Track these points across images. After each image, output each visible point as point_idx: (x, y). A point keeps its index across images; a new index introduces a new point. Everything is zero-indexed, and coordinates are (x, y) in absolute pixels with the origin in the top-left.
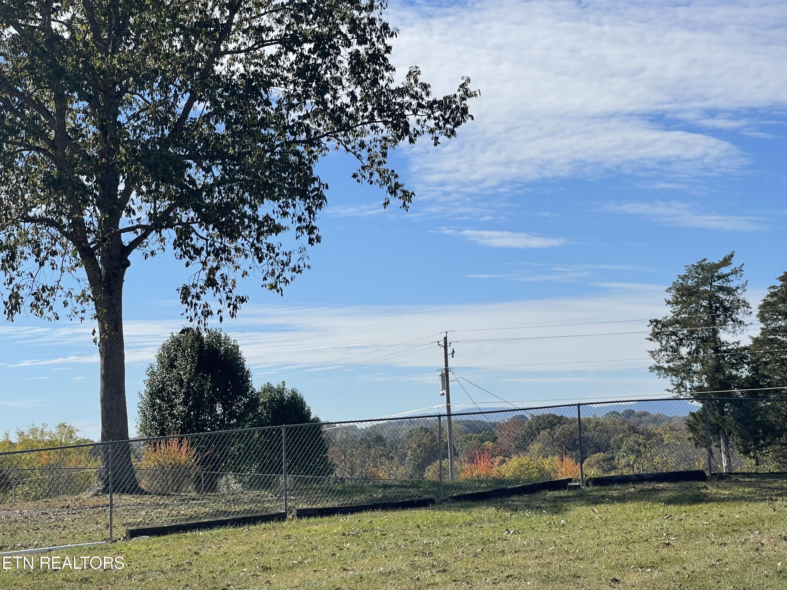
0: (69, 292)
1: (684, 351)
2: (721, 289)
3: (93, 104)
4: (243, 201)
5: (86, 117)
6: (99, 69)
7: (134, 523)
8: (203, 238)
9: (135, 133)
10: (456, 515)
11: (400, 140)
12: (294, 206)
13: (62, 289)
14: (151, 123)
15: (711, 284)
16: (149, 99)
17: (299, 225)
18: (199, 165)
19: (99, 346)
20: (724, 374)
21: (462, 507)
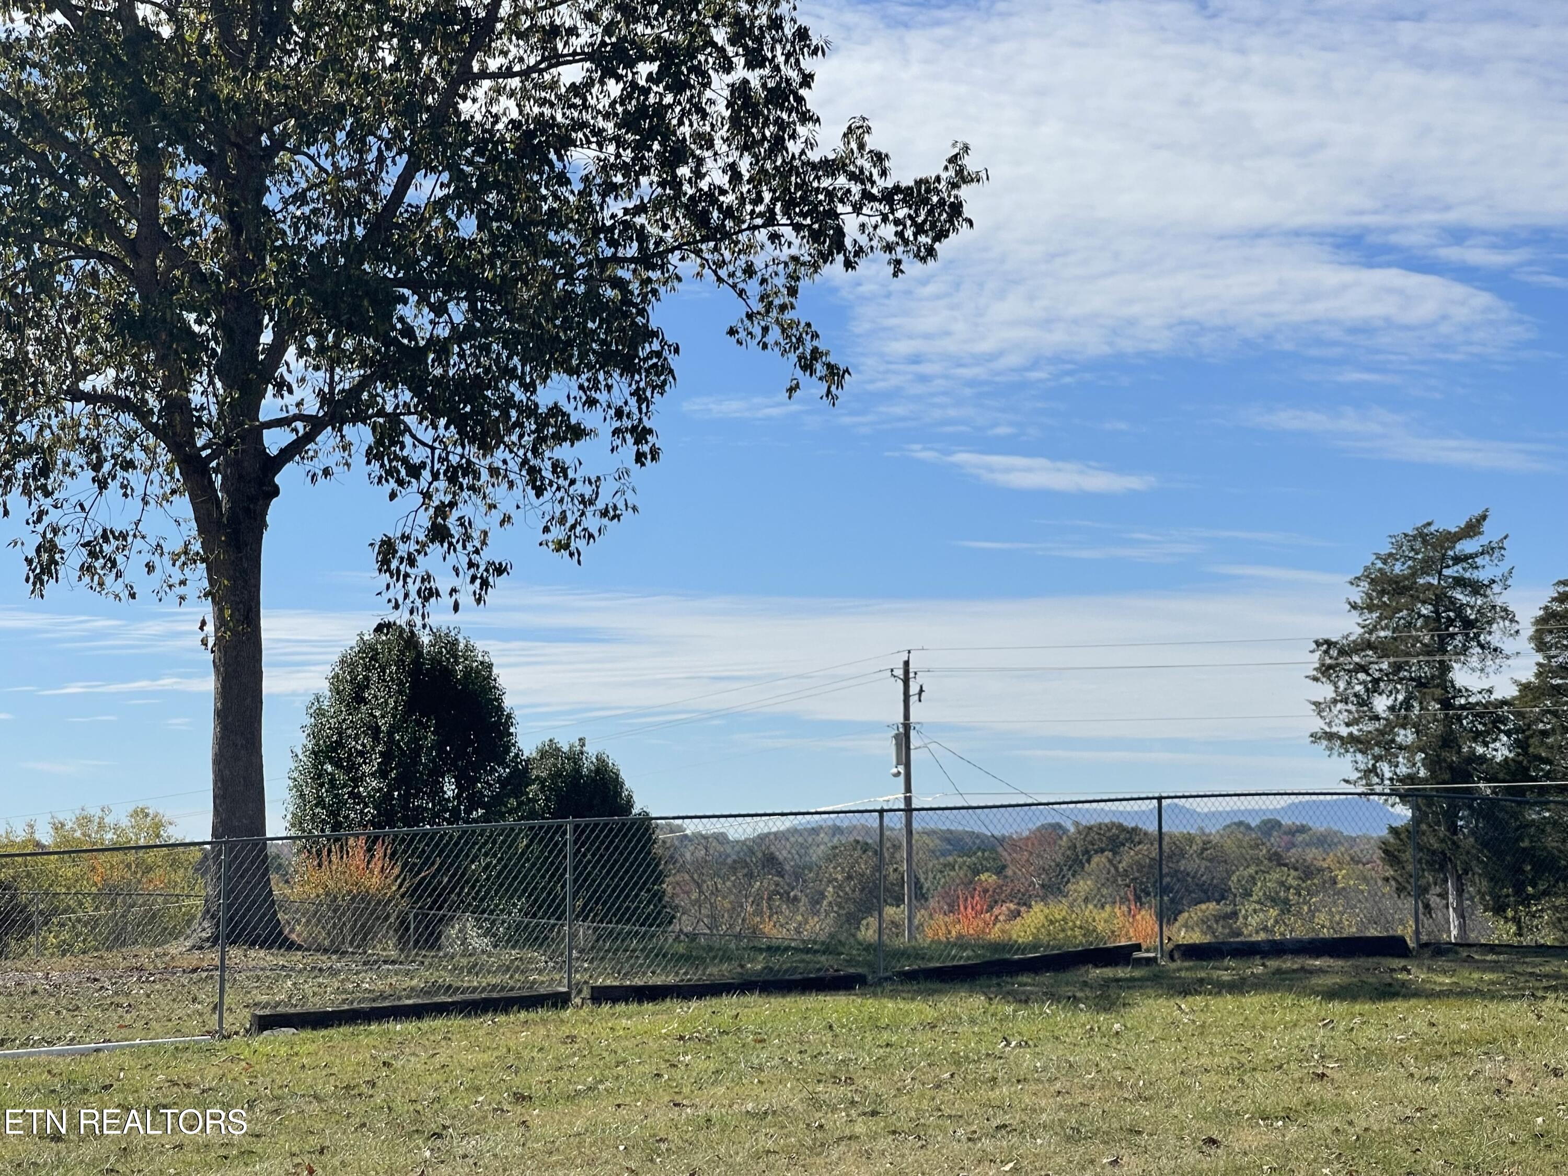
0: (158, 545)
1: (1381, 704)
2: (1460, 582)
3: (214, 170)
4: (510, 373)
5: (200, 197)
6: (229, 99)
7: (268, 1003)
8: (424, 444)
9: (296, 232)
10: (907, 1007)
11: (825, 262)
12: (609, 388)
13: (143, 537)
14: (329, 213)
15: (1440, 573)
16: (327, 164)
17: (618, 424)
18: (423, 300)
19: (212, 652)
20: (1459, 752)
21: (919, 992)
